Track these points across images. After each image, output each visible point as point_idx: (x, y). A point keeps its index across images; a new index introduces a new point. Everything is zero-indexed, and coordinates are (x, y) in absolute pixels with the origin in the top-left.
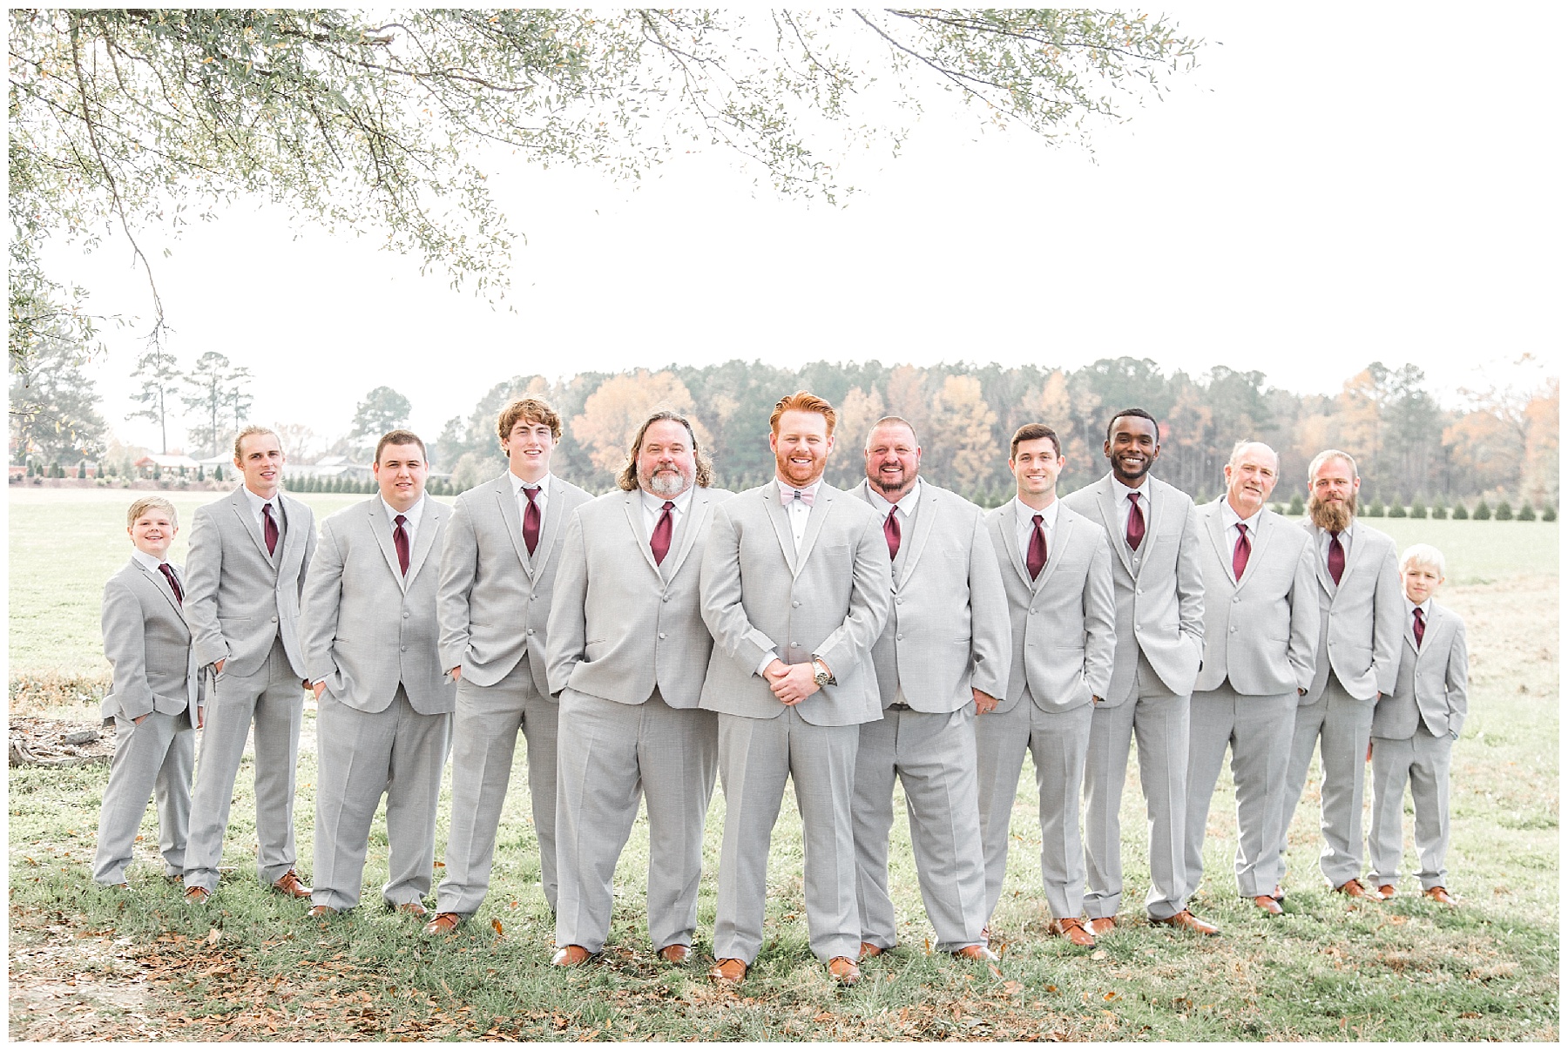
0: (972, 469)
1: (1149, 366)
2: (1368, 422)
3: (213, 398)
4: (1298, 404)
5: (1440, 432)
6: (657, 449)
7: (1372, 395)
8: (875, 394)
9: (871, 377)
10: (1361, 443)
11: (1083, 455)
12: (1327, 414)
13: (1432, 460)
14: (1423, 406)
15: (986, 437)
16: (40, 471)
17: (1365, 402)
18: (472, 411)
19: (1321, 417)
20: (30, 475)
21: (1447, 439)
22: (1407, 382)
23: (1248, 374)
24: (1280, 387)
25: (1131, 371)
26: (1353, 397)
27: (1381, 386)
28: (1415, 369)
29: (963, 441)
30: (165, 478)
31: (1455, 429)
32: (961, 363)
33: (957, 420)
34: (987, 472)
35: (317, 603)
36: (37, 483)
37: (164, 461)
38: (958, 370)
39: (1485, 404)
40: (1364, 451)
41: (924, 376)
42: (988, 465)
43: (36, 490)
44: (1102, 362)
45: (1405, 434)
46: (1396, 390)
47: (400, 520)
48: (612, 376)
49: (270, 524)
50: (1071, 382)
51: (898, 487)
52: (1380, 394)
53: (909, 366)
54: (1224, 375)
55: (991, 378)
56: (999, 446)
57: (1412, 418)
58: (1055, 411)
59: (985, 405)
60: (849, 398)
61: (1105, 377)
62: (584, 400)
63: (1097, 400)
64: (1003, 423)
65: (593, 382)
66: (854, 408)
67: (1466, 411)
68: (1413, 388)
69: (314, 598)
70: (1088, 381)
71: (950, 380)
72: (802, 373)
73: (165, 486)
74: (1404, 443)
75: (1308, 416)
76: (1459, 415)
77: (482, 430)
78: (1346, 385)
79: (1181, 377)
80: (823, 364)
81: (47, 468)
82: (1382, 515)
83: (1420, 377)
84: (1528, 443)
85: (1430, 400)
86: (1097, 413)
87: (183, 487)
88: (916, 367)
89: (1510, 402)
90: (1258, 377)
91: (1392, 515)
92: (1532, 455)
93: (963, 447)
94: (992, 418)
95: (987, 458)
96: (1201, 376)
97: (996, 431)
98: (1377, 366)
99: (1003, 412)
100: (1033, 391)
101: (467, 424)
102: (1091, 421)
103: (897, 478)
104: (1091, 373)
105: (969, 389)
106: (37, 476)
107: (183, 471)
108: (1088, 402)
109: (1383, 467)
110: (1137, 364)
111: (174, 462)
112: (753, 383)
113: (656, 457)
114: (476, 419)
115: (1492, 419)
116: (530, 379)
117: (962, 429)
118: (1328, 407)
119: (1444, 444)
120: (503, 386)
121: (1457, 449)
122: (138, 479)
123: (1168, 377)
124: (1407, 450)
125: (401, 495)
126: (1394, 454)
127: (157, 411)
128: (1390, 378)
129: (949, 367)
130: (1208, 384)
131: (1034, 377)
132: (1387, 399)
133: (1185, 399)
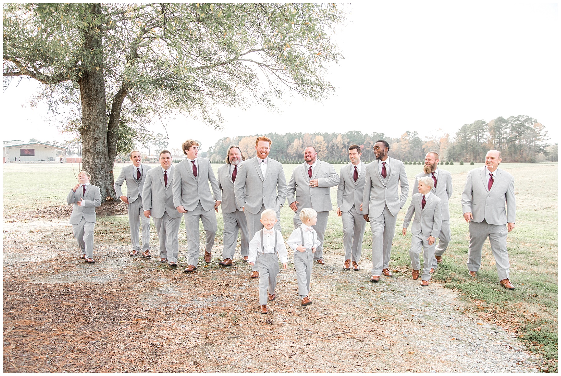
0: (322, 156)
1: (359, 133)
2: (407, 144)
3: (160, 143)
4: (392, 140)
5: (422, 146)
6: (232, 154)
7: (407, 138)
8: (301, 140)
9: (300, 136)
10: (405, 149)
11: (346, 152)
12: (398, 142)
13: (420, 152)
14: (418, 140)
15: (325, 148)
16: (125, 160)
17: (406, 139)
18: (214, 145)
19: (396, 143)
20: (123, 161)
21: (423, 147)
22: (415, 135)
23: (381, 134)
24: (388, 137)
25: (356, 134)
26: (403, 139)
27: (409, 136)
28: (416, 132)
29: (320, 150)
30: (151, 161)
31: (425, 145)
32: (319, 133)
33: (318, 145)
34: (325, 156)
35: (146, 191)
36: (124, 162)
37: (150, 157)
38: (318, 134)
39: (431, 140)
40: (406, 150)
41: (311, 136)
42: (325, 155)
43: (124, 164)
44: (349, 132)
45: (414, 146)
46: (412, 137)
47: (166, 172)
48: (244, 137)
49: (139, 172)
50: (343, 136)
51: (310, 161)
52: (409, 138)
53: (308, 133)
54: (375, 134)
55: (326, 136)
56: (328, 150)
57: (416, 143)
58: (339, 143)
59: (324, 142)
60: (295, 141)
61: (350, 135)
62: (238, 142)
63: (348, 140)
64: (328, 145)
65: (240, 138)
66: (296, 143)
67: (428, 141)
68: (416, 136)
69: (145, 190)
70: (347, 136)
71: (317, 136)
72: (285, 135)
73: (151, 162)
74: (414, 148)
75: (394, 143)
76: (426, 142)
77: (217, 149)
78: (402, 136)
79: (367, 135)
80: (289, 133)
81: (126, 159)
82: (407, 164)
83: (417, 134)
84: (440, 148)
85: (420, 139)
86: (348, 143)
87: (155, 162)
88: (310, 134)
89: (437, 139)
90: (383, 134)
91: (409, 164)
92: (441, 150)
93: (320, 151)
94: (326, 144)
95: (325, 153)
96: (371, 134)
97: (327, 147)
98: (408, 132)
99: (328, 143)
100: (335, 138)
101: (214, 148)
102: (347, 145)
103: (310, 159)
104: (347, 134)
105: (321, 138)
106: (124, 161)
107: (154, 159)
108: (347, 141)
109: (410, 153)
110: (357, 132)
111: (153, 157)
112: (275, 138)
113: (232, 156)
114: (215, 147)
115: (433, 142)
116: (227, 138)
117: (319, 147)
118: (398, 141)
119: (422, 148)
120: (221, 139)
121: (425, 149)
122: (145, 161)
123: (364, 135)
124: (415, 150)
125: (166, 166)
126: (412, 151)
127: (148, 146)
128: (411, 134)
129: (317, 134)
130: (372, 136)
131: (335, 136)
132: (410, 139)
133: (367, 140)
